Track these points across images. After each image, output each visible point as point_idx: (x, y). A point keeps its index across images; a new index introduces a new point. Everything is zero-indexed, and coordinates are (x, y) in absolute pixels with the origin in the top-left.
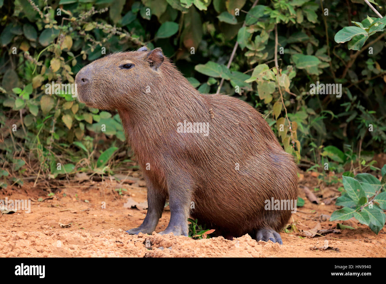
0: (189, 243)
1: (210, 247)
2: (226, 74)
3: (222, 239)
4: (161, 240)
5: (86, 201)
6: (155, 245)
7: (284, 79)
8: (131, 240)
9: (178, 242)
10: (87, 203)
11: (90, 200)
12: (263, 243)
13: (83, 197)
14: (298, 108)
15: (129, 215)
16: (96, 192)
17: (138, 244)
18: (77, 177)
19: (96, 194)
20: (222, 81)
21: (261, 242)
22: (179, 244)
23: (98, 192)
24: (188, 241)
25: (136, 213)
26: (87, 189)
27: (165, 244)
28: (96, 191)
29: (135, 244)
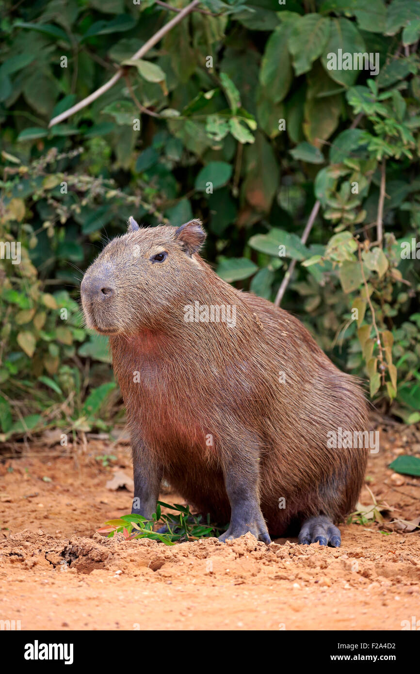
0: (136, 552)
1: (173, 557)
2: (299, 250)
3: (215, 542)
4: (90, 548)
5: (46, 479)
6: (80, 557)
7: (377, 256)
8: (40, 551)
9: (117, 551)
10: (48, 482)
11: (53, 478)
12: (276, 546)
13: (44, 472)
15: (102, 503)
16: (67, 463)
17: (52, 556)
18: (46, 437)
19: (67, 467)
20: (293, 264)
21: (273, 545)
22: (119, 555)
23: (72, 464)
24: (135, 548)
26: (56, 458)
27: (97, 556)
28: (67, 460)
29: (46, 556)
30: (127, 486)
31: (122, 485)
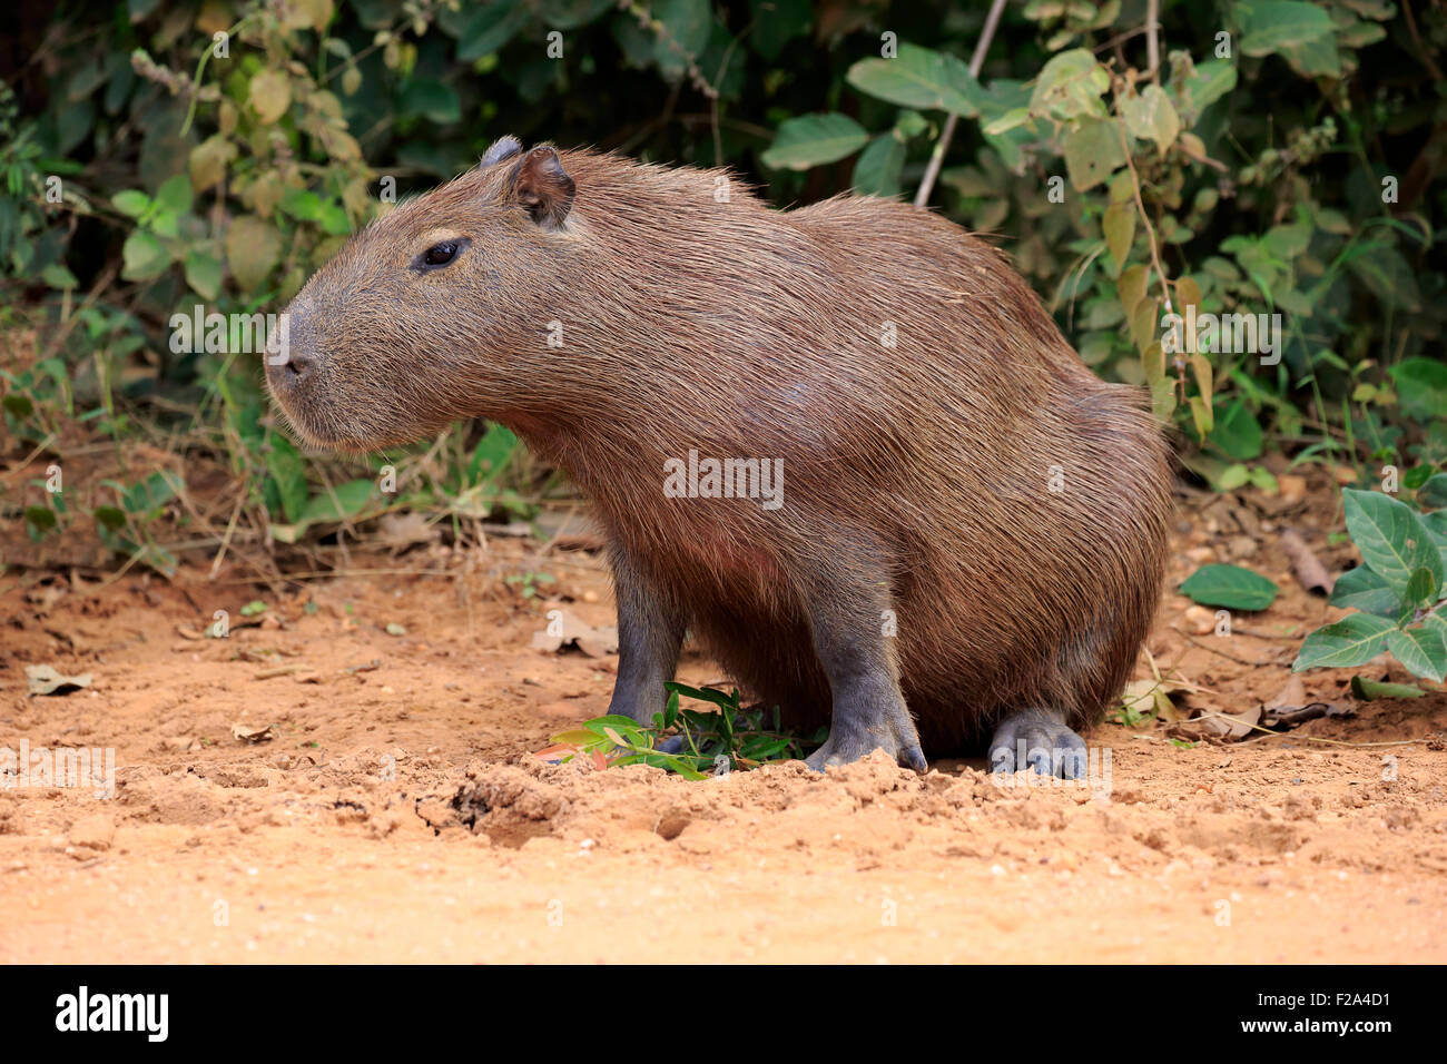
0: (624, 797)
1: (709, 808)
2: (963, 93)
3: (799, 772)
4: (519, 790)
5: (392, 628)
6: (496, 809)
7: (1153, 106)
8: (404, 796)
9: (581, 794)
10: (397, 636)
11: (410, 625)
12: (943, 780)
13: (387, 611)
14: (1280, 212)
15: (526, 682)
16: (441, 591)
17: (432, 808)
18: (387, 532)
19: (440, 599)
20: (950, 126)
21: (934, 777)
22: (584, 804)
23: (451, 592)
24: (622, 788)
25: (568, 669)
26: (415, 579)
27: (535, 806)
28: (441, 585)
29: (417, 809)
30: (579, 643)
31: (569, 641)
